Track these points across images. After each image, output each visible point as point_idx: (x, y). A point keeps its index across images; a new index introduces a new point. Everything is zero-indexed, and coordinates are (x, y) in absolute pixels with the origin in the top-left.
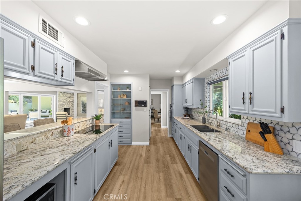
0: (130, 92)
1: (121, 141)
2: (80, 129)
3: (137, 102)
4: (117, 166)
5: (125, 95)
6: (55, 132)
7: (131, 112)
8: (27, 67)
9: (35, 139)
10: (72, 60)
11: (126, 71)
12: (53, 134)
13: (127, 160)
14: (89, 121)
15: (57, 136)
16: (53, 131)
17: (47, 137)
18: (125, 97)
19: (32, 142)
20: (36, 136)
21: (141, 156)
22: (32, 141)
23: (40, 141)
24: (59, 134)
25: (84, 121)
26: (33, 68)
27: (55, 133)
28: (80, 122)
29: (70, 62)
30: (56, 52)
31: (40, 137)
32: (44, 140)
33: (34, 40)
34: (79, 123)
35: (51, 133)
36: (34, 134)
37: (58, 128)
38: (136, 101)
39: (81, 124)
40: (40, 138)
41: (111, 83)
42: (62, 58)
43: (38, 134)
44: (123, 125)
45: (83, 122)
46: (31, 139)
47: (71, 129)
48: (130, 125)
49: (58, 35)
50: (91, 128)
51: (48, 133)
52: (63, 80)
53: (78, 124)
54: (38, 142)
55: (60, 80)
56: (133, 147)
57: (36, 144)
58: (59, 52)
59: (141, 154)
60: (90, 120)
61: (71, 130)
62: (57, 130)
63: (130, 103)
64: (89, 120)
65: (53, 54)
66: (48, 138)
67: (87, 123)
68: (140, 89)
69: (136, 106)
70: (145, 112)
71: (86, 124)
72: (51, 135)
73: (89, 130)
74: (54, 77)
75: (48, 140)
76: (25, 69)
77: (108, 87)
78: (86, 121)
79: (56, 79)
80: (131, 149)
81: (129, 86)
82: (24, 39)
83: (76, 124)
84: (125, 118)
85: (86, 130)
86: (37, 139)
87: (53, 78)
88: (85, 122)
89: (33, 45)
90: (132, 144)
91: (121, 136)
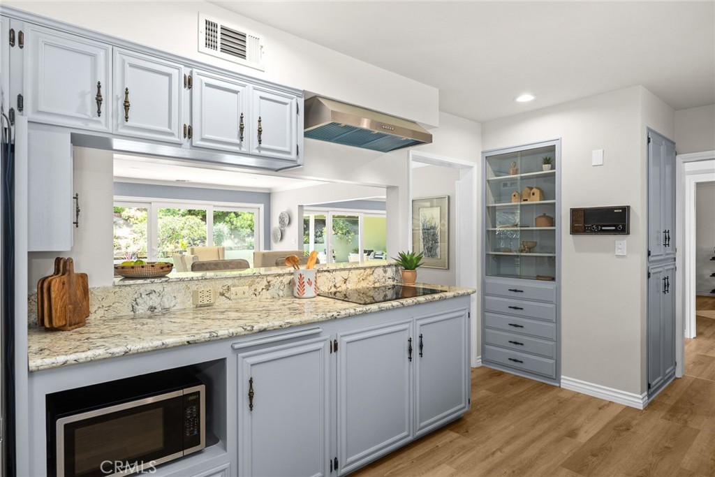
0: (551, 177)
1: (515, 361)
2: (351, 286)
3: (582, 213)
4: (458, 433)
5: (535, 190)
6: (274, 281)
7: (556, 255)
8: (175, 129)
9: (229, 289)
10: (292, 98)
11: (525, 98)
12: (269, 286)
13: (506, 428)
14: (385, 272)
15: (281, 293)
16: (269, 279)
17: (255, 290)
18: (536, 200)
19: (222, 294)
20: (230, 282)
21: (572, 434)
22: (221, 291)
23: (239, 296)
24: (285, 289)
25: (365, 269)
26: (189, 132)
27: (276, 284)
28: (350, 269)
29: (286, 104)
30: (244, 86)
31: (238, 286)
32: (247, 295)
33: (191, 72)
34: (347, 272)
35: (265, 283)
36: (226, 278)
37: (284, 275)
38: (575, 213)
39: (354, 275)
40: (239, 289)
41: (482, 153)
42: (261, 98)
43: (234, 278)
44: (525, 302)
45: (362, 271)
46: (221, 286)
47: (306, 280)
48: (551, 306)
49: (247, 45)
50: (391, 291)
51: (257, 280)
52: (263, 153)
53: (345, 274)
54: (235, 297)
55: (256, 152)
56: (562, 395)
57: (230, 299)
58: (251, 86)
59: (578, 429)
60: (389, 270)
61: (306, 284)
62: (282, 278)
63: (552, 222)
64: (384, 266)
65: (236, 92)
66: (257, 293)
67: (375, 275)
68: (597, 157)
69: (575, 231)
70: (618, 256)
71: (371, 278)
72: (264, 287)
73: (385, 296)
74: (240, 145)
75: (258, 297)
76: (172, 134)
77: (472, 167)
78: (371, 268)
79: (244, 150)
80: (546, 397)
81: (548, 155)
82: (169, 75)
83: (338, 272)
84: (539, 278)
85: (371, 293)
86: (232, 289)
87: (236, 149)
88: (368, 271)
89: (189, 83)
90: (560, 382)
91: (516, 343)
